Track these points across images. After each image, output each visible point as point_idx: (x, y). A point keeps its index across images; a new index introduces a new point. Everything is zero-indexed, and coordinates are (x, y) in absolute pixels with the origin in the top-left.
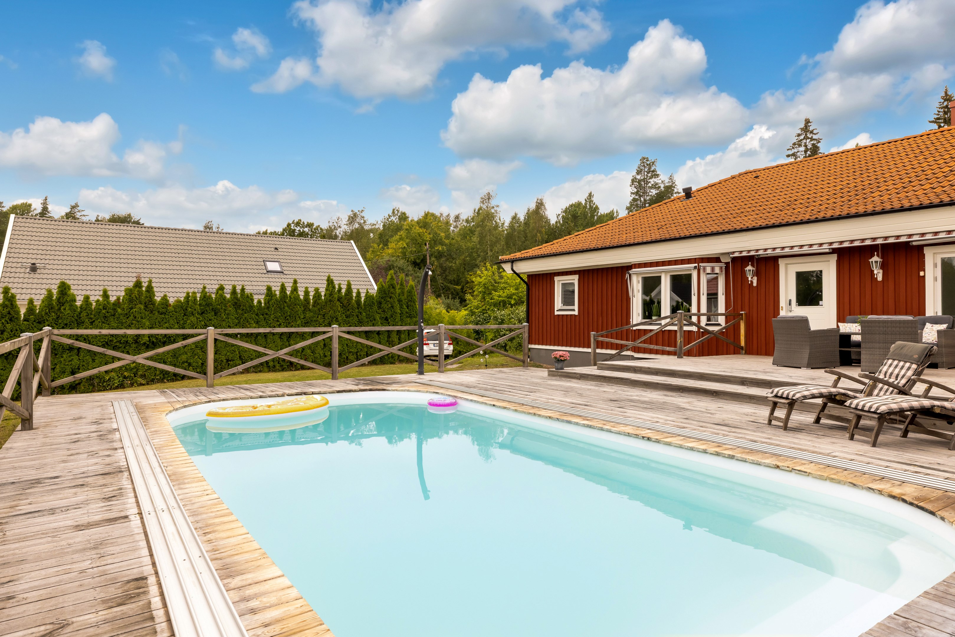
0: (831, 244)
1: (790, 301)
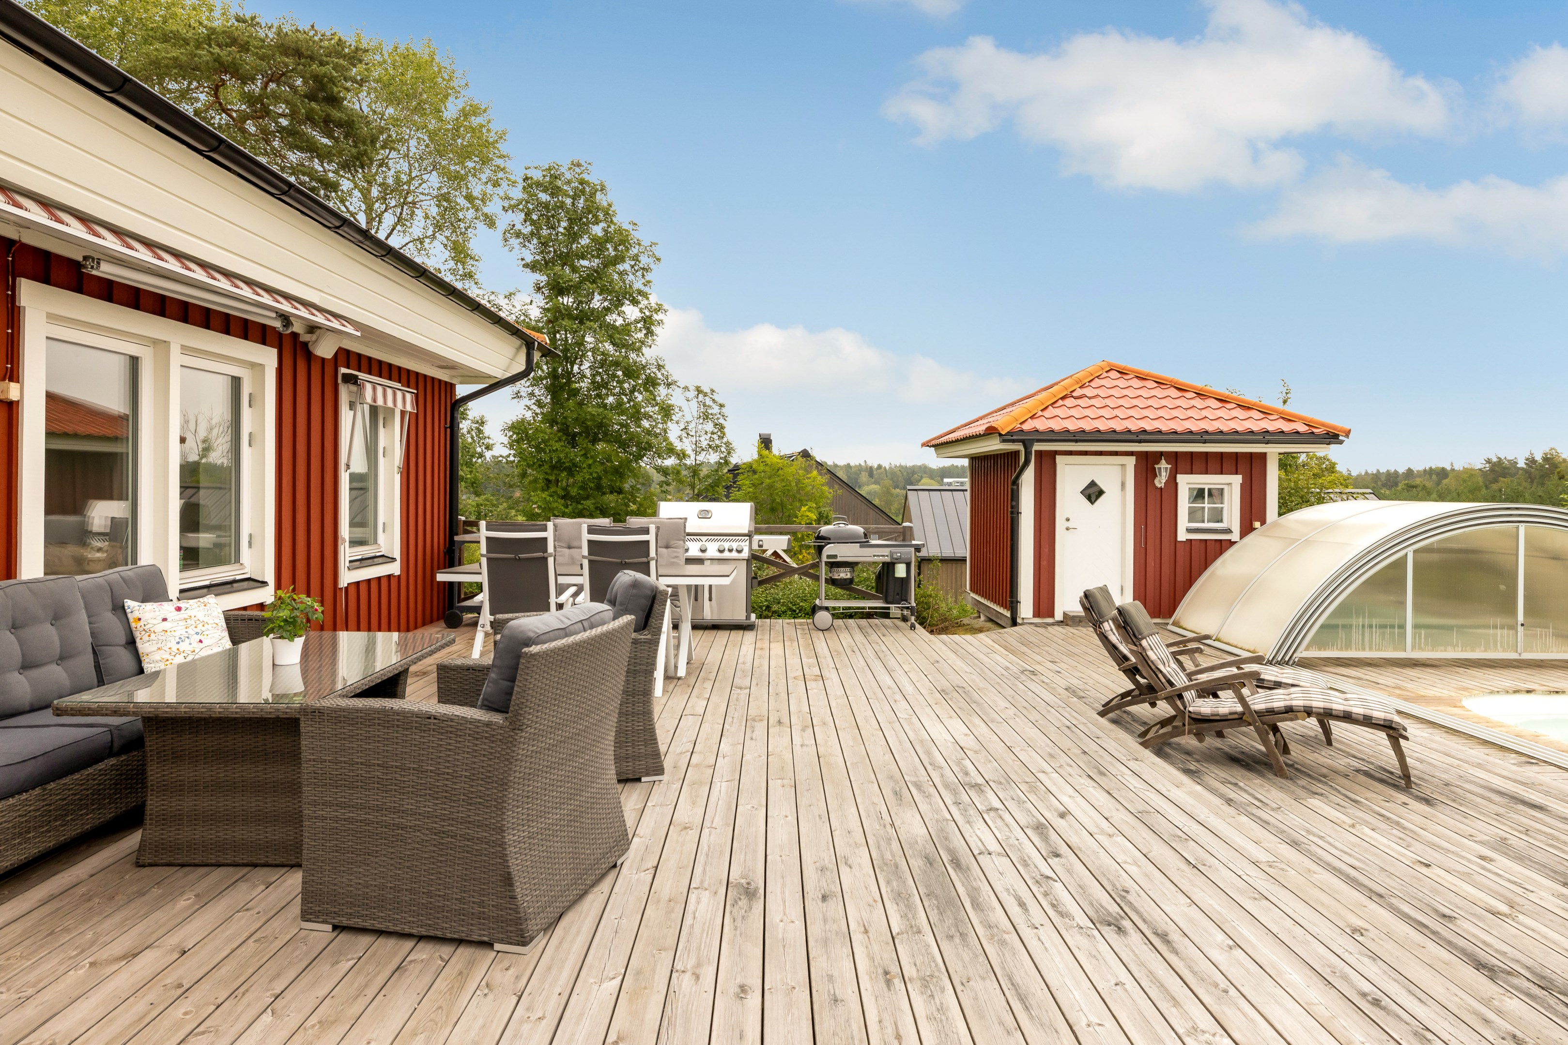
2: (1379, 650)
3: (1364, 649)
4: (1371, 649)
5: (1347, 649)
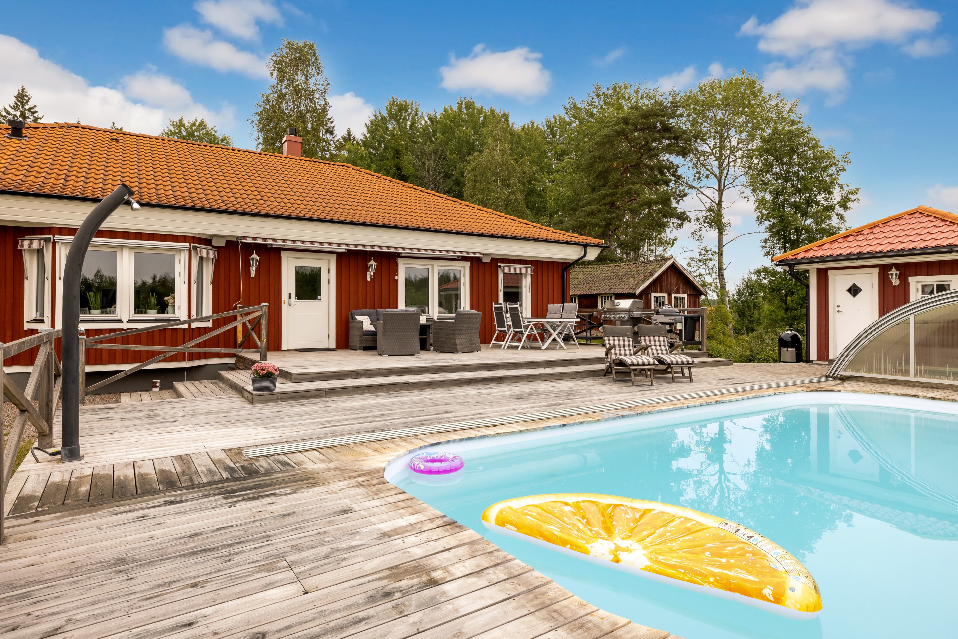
0: (347, 245)
1: (290, 295)
2: (891, 374)
3: (881, 373)
4: (886, 373)
5: (869, 372)
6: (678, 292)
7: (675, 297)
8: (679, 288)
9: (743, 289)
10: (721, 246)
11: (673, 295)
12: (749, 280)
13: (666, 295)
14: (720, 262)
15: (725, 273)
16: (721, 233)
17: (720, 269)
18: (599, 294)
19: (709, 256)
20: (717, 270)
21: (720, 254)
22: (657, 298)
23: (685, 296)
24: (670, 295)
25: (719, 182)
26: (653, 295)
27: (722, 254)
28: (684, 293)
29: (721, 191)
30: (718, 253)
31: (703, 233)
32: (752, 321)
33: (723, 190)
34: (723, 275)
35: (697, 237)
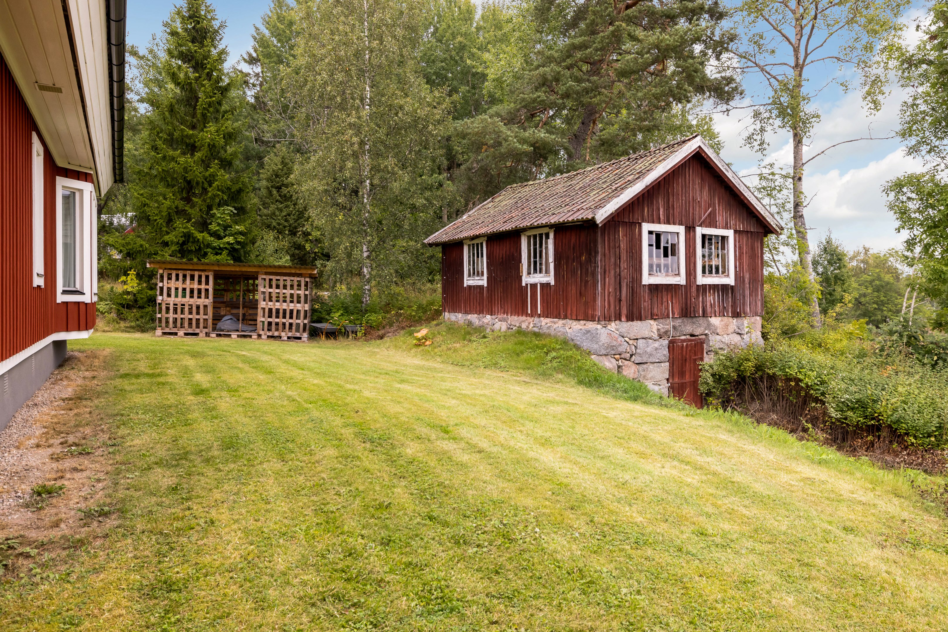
6: (711, 223)
7: (704, 236)
8: (714, 211)
9: (820, 256)
10: (798, 164)
11: (700, 231)
12: (828, 242)
13: (681, 229)
14: (797, 193)
15: (805, 212)
16: (798, 142)
17: (797, 205)
18: (524, 230)
19: (779, 181)
20: (790, 206)
21: (798, 179)
22: (658, 236)
23: (730, 233)
24: (690, 229)
25: (796, 50)
26: (646, 227)
27: (800, 179)
28: (726, 227)
29: (799, 67)
30: (793, 178)
31: (768, 136)
32: (833, 301)
33: (803, 65)
34: (802, 216)
35: (756, 144)
